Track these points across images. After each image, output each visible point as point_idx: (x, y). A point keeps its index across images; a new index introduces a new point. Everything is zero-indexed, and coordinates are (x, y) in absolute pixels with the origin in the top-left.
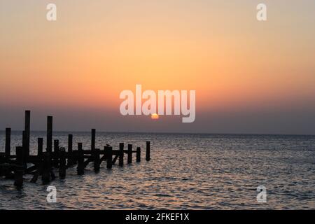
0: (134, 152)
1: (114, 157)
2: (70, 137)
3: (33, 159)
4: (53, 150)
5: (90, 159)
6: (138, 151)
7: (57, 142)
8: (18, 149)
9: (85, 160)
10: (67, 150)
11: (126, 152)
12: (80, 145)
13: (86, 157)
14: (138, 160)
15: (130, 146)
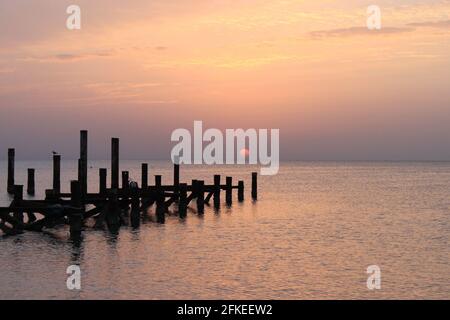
0: (235, 187)
1: (206, 194)
2: (145, 168)
3: (92, 198)
4: (120, 187)
5: (174, 198)
6: (241, 186)
7: (125, 175)
8: (73, 184)
9: (167, 199)
10: (140, 187)
11: (223, 187)
12: (158, 178)
13: (168, 195)
14: (241, 198)
15: (229, 180)
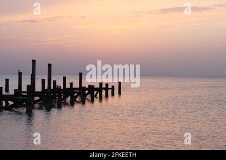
0: (110, 89)
1: (95, 92)
2: (64, 79)
3: (38, 94)
4: (52, 88)
5: (79, 94)
6: (113, 88)
7: (55, 82)
8: (28, 86)
9: (76, 94)
10: (62, 88)
11: (104, 89)
12: (71, 84)
14: (113, 94)
